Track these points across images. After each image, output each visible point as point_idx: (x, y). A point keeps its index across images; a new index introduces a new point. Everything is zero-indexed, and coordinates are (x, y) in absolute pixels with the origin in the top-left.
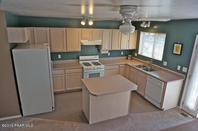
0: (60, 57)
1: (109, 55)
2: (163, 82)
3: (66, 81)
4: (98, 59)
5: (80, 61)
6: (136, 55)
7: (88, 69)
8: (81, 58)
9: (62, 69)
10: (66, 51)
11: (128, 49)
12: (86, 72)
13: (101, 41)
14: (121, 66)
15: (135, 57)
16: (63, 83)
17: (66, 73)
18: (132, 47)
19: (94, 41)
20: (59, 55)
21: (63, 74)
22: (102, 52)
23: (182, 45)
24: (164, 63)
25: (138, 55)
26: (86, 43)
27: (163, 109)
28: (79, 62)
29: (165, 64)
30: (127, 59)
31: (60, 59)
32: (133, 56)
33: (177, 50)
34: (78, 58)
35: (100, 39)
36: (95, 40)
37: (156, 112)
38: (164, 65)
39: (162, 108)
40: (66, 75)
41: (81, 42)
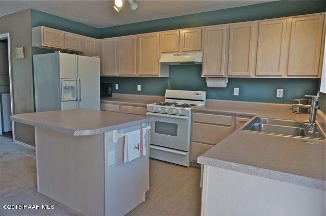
1: (236, 93)
4: (204, 99)
5: (166, 100)
8: (169, 93)
9: (118, 104)
13: (200, 54)
35: (199, 51)
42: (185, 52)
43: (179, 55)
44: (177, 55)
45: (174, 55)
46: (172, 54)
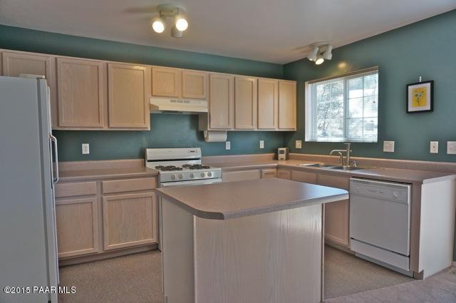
0: (86, 149)
1: (228, 147)
2: (408, 184)
3: (106, 216)
4: (199, 156)
5: (147, 163)
6: (299, 144)
7: (173, 177)
8: (151, 153)
9: (93, 180)
10: (106, 128)
11: (277, 130)
12: (166, 187)
13: (205, 103)
14: (265, 171)
15: (298, 151)
16: (96, 228)
17: (104, 192)
18: (287, 123)
19: (188, 102)
20: (84, 145)
21: (94, 195)
22: (211, 138)
23: (432, 83)
24: (385, 145)
25: (304, 143)
26: (164, 105)
27: (422, 272)
28: (145, 165)
29: (389, 146)
30: (276, 158)
31: (86, 157)
32: (292, 149)
33: (418, 102)
34: (143, 155)
35: (204, 99)
36: (191, 101)
37: (403, 284)
38: (385, 150)
39: (418, 269)
40: (104, 197)
41: (151, 103)
42: (187, 99)
43: (178, 102)
44: (175, 101)
45: (171, 101)
46: (168, 100)
